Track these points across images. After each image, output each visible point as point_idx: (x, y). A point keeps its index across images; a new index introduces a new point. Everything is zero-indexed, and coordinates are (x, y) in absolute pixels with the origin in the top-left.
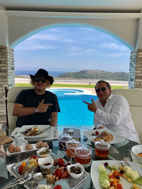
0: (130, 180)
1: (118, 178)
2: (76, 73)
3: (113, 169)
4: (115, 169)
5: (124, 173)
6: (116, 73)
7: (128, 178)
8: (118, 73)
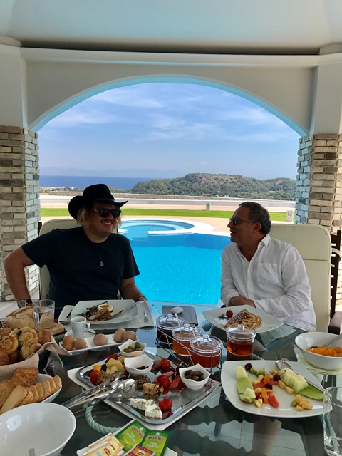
0: (290, 390)
1: (269, 387)
2: (172, 182)
3: (260, 374)
4: (264, 374)
5: (280, 379)
6: (269, 181)
7: (287, 388)
8: (273, 180)
